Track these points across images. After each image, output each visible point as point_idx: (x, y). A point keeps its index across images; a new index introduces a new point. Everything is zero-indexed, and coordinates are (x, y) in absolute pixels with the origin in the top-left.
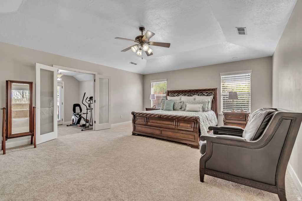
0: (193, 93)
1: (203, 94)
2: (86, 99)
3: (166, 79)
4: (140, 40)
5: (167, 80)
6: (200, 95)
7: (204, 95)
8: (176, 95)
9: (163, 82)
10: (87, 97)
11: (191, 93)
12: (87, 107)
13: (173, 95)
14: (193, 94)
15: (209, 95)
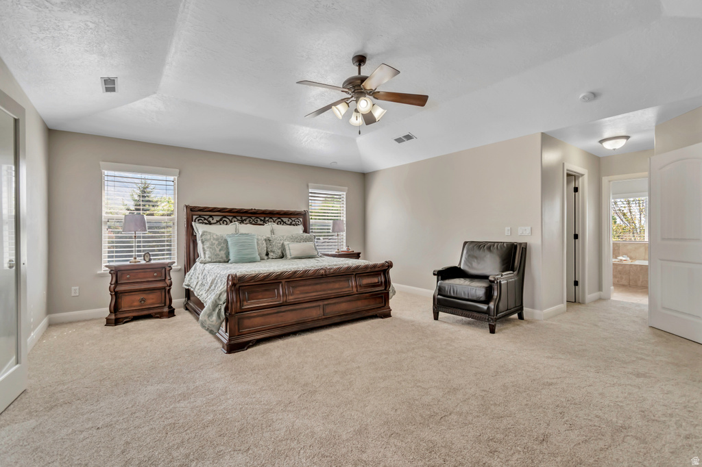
0: (263, 219)
1: (282, 221)
3: (178, 171)
4: (357, 87)
5: (180, 173)
6: (277, 222)
7: (285, 223)
8: (217, 222)
9: (164, 178)
11: (257, 217)
13: (206, 221)
14: (261, 220)
15: (294, 223)
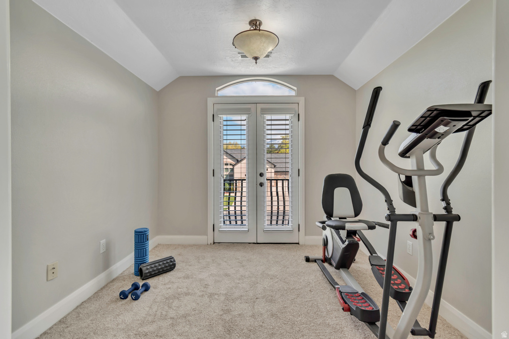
2: (385, 142)
10: (395, 126)
12: (389, 201)
